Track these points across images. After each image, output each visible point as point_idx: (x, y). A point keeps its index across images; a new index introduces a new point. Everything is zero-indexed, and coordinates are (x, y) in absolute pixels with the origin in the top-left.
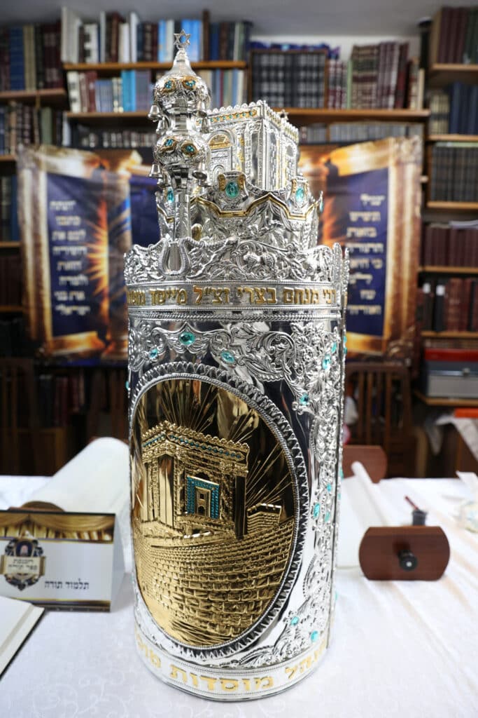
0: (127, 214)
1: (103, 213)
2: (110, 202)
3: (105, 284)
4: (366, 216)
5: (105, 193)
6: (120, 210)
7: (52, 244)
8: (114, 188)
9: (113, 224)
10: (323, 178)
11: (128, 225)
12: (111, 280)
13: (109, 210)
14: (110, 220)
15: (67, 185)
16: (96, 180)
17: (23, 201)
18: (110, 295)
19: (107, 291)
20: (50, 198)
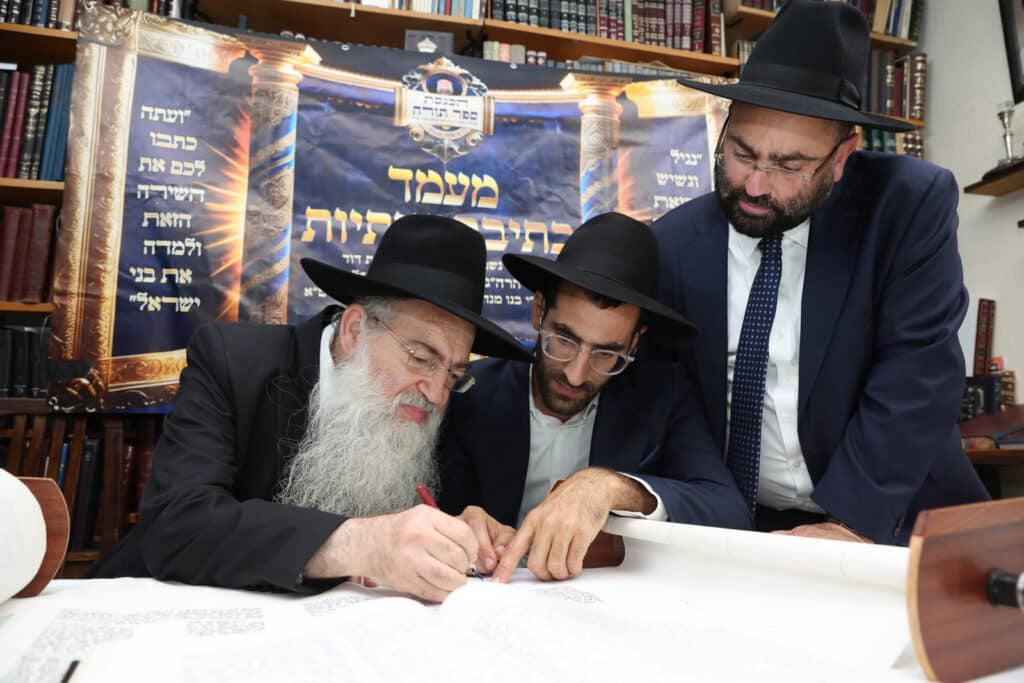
0: (289, 141)
1: (243, 135)
2: (261, 119)
3: (236, 258)
4: (680, 180)
5: (251, 101)
6: (278, 132)
7: (134, 178)
8: (269, 94)
9: (263, 155)
10: (616, 118)
11: (291, 158)
12: (249, 252)
13: (254, 131)
14: (255, 148)
15: (178, 81)
16: (239, 79)
17: (84, 97)
18: (245, 279)
19: (239, 270)
20: (139, 99)
